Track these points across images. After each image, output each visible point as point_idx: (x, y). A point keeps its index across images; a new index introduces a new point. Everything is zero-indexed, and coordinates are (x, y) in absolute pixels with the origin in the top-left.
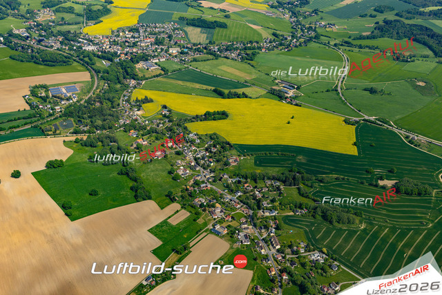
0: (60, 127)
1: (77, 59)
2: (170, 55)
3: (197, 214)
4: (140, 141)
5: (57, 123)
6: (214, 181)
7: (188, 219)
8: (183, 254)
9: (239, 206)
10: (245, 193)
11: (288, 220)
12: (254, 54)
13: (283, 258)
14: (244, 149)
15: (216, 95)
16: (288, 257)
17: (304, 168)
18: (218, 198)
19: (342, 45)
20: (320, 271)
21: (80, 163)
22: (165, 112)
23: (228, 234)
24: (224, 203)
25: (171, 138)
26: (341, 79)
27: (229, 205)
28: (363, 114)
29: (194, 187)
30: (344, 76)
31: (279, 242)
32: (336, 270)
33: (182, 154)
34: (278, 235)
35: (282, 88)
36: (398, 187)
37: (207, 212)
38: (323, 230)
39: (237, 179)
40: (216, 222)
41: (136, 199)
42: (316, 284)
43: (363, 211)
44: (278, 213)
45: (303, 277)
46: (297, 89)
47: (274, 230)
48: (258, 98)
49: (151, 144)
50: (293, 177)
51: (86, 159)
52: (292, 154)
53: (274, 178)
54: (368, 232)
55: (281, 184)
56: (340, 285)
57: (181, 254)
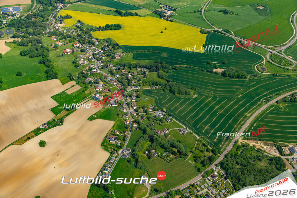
0: (4, 33)
3: (86, 88)
4: (58, 43)
5: (3, 30)
6: (102, 68)
7: (79, 91)
8: (70, 111)
9: (115, 83)
10: (122, 75)
11: (146, 92)
13: (137, 114)
14: (127, 49)
15: (116, 14)
16: (140, 114)
17: (165, 61)
18: (102, 78)
20: (158, 122)
21: (13, 56)
22: (80, 25)
23: (103, 99)
24: (105, 82)
25: (80, 42)
26: (206, 4)
27: (109, 83)
28: (214, 27)
29: (88, 72)
30: (209, 3)
31: (137, 105)
32: (169, 122)
33: (85, 51)
34: (137, 101)
35: (163, 10)
36: (225, 72)
37: (93, 87)
38: (168, 98)
39: (118, 67)
40: (97, 93)
41: (47, 78)
42: (154, 129)
43: (198, 87)
44: (140, 88)
45: (147, 125)
46: (174, 11)
47: (135, 98)
48: (145, 16)
49: (64, 45)
50: (156, 66)
51: (19, 54)
52: (159, 52)
53: (143, 67)
54: (198, 99)
55: (147, 70)
56: (169, 130)
57: (69, 111)
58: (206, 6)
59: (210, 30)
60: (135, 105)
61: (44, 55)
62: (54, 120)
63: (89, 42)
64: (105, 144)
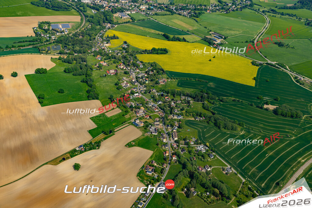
0: (51, 49)
1: (75, 8)
2: (140, 10)
3: (127, 112)
4: (102, 63)
5: (50, 46)
6: (145, 93)
7: (119, 114)
9: (157, 110)
10: (164, 102)
11: (189, 123)
12: (200, 13)
13: (178, 146)
14: (172, 75)
15: (164, 38)
16: (181, 146)
17: (212, 91)
18: (144, 104)
19: (268, 12)
20: (200, 157)
21: (57, 72)
22: (125, 46)
23: (143, 126)
24: (147, 107)
25: (124, 63)
26: (260, 35)
27: (150, 109)
28: (267, 60)
29: (130, 95)
30: (263, 33)
31: (178, 136)
32: (212, 158)
33: (129, 73)
34: (178, 132)
35: (213, 37)
36: (277, 110)
37: (134, 111)
38: (212, 132)
39: (161, 93)
40: (138, 118)
41: (88, 98)
42: (195, 165)
43: (246, 123)
44: (183, 118)
45: (187, 159)
46: (224, 39)
47: (177, 128)
48: (194, 42)
49: (109, 65)
50: (201, 95)
51: (63, 70)
52: (206, 81)
53: (187, 95)
54: (245, 137)
55: (192, 100)
56: (212, 168)
57: (107, 135)
58: (260, 37)
59: (262, 62)
60: (176, 135)
61: (88, 74)
62: (91, 143)
63: (134, 65)
64: (141, 175)
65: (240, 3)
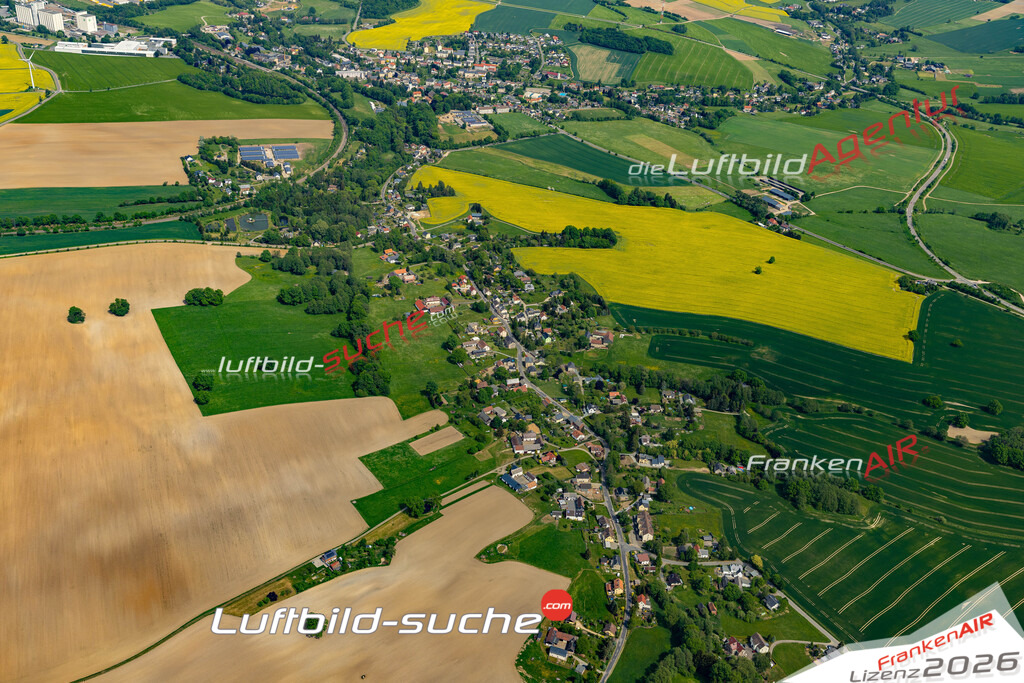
0: (238, 226)
1: (316, 94)
2: (523, 102)
3: (481, 439)
4: (400, 273)
5: (236, 217)
6: (542, 377)
7: (456, 447)
8: (420, 519)
9: (582, 436)
10: (606, 410)
11: (691, 483)
12: (719, 116)
13: (654, 563)
14: (631, 317)
15: (604, 195)
16: (665, 562)
17: (766, 376)
18: (539, 413)
21: (257, 303)
22: (476, 220)
23: (537, 491)
24: (548, 426)
25: (472, 276)
26: (923, 188)
27: (560, 431)
28: (952, 272)
29: (491, 383)
30: (933, 183)
31: (654, 527)
32: (774, 610)
33: (487, 310)
34: (654, 512)
35: (766, 194)
36: (994, 447)
37: (505, 438)
38: (770, 518)
39: (597, 379)
40: (518, 463)
41: (354, 390)
42: (715, 632)
43: (887, 489)
44: (670, 466)
45: (687, 611)
46: (802, 201)
47: (650, 499)
48: (701, 210)
49: (422, 282)
50: (730, 390)
51: (274, 297)
52: (745, 341)
53: (684, 388)
54: (885, 537)
55: (699, 403)
56: (773, 645)
57: (416, 516)
58: (923, 194)
59: (935, 281)
60: (649, 526)
61: (355, 309)
62: (363, 543)
63: (505, 283)
64: (531, 661)
65: (854, 83)
